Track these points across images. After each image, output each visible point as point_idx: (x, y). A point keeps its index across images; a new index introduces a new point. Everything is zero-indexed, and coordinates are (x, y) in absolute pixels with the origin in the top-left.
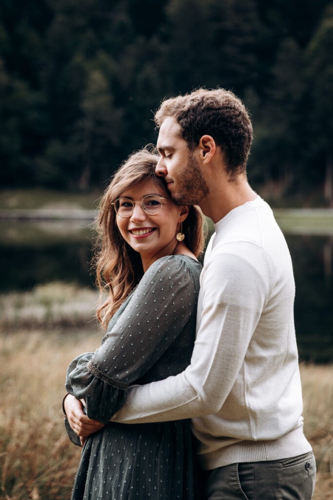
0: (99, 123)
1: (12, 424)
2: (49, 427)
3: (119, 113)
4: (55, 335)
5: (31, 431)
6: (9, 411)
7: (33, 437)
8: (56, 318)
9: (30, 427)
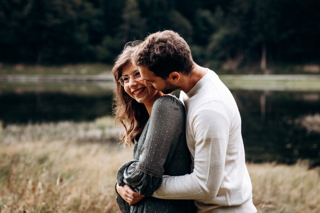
0: (133, 26)
1: (81, 196)
2: (102, 198)
3: (144, 21)
4: (107, 146)
5: (92, 200)
6: (80, 189)
7: (93, 203)
8: (108, 136)
9: (91, 198)
